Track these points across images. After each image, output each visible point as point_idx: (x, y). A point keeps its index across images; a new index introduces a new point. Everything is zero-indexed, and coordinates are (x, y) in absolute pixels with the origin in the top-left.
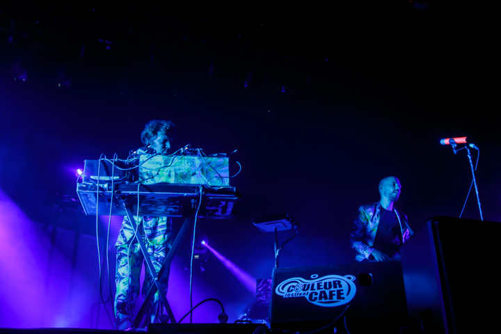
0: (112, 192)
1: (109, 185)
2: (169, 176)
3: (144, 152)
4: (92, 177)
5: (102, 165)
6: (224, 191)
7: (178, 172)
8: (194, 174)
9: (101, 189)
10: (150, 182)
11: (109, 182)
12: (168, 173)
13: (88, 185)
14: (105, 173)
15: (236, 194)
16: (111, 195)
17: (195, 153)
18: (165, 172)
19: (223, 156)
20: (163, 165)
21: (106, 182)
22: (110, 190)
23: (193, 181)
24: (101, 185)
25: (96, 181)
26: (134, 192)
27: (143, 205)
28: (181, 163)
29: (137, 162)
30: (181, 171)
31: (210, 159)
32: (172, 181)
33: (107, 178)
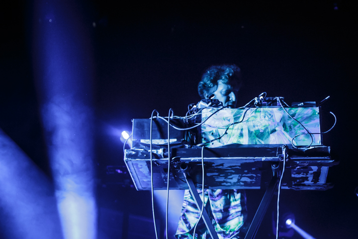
0: (168, 159)
1: (164, 151)
2: (241, 135)
3: (207, 106)
4: (142, 141)
5: (154, 124)
6: (315, 152)
7: (253, 130)
8: (274, 131)
9: (155, 156)
10: (216, 145)
11: (164, 147)
12: (239, 131)
13: (137, 152)
14: (159, 135)
15: (332, 155)
16: (167, 163)
17: (273, 104)
18: (235, 131)
19: (312, 106)
20: (232, 121)
21: (161, 146)
22: (166, 156)
23: (273, 140)
24: (155, 151)
25: (148, 146)
26: (197, 159)
27: (209, 175)
28: (255, 117)
29: (199, 119)
30: (257, 128)
31: (293, 110)
32: (245, 141)
33: (161, 142)
